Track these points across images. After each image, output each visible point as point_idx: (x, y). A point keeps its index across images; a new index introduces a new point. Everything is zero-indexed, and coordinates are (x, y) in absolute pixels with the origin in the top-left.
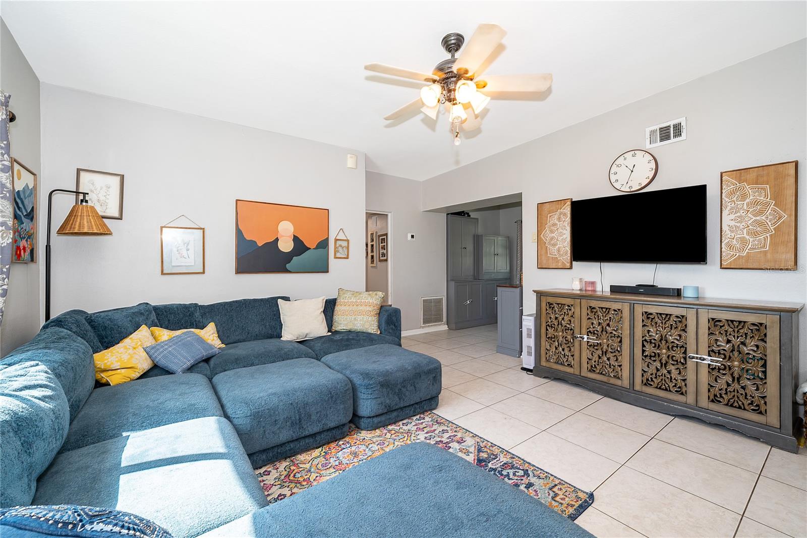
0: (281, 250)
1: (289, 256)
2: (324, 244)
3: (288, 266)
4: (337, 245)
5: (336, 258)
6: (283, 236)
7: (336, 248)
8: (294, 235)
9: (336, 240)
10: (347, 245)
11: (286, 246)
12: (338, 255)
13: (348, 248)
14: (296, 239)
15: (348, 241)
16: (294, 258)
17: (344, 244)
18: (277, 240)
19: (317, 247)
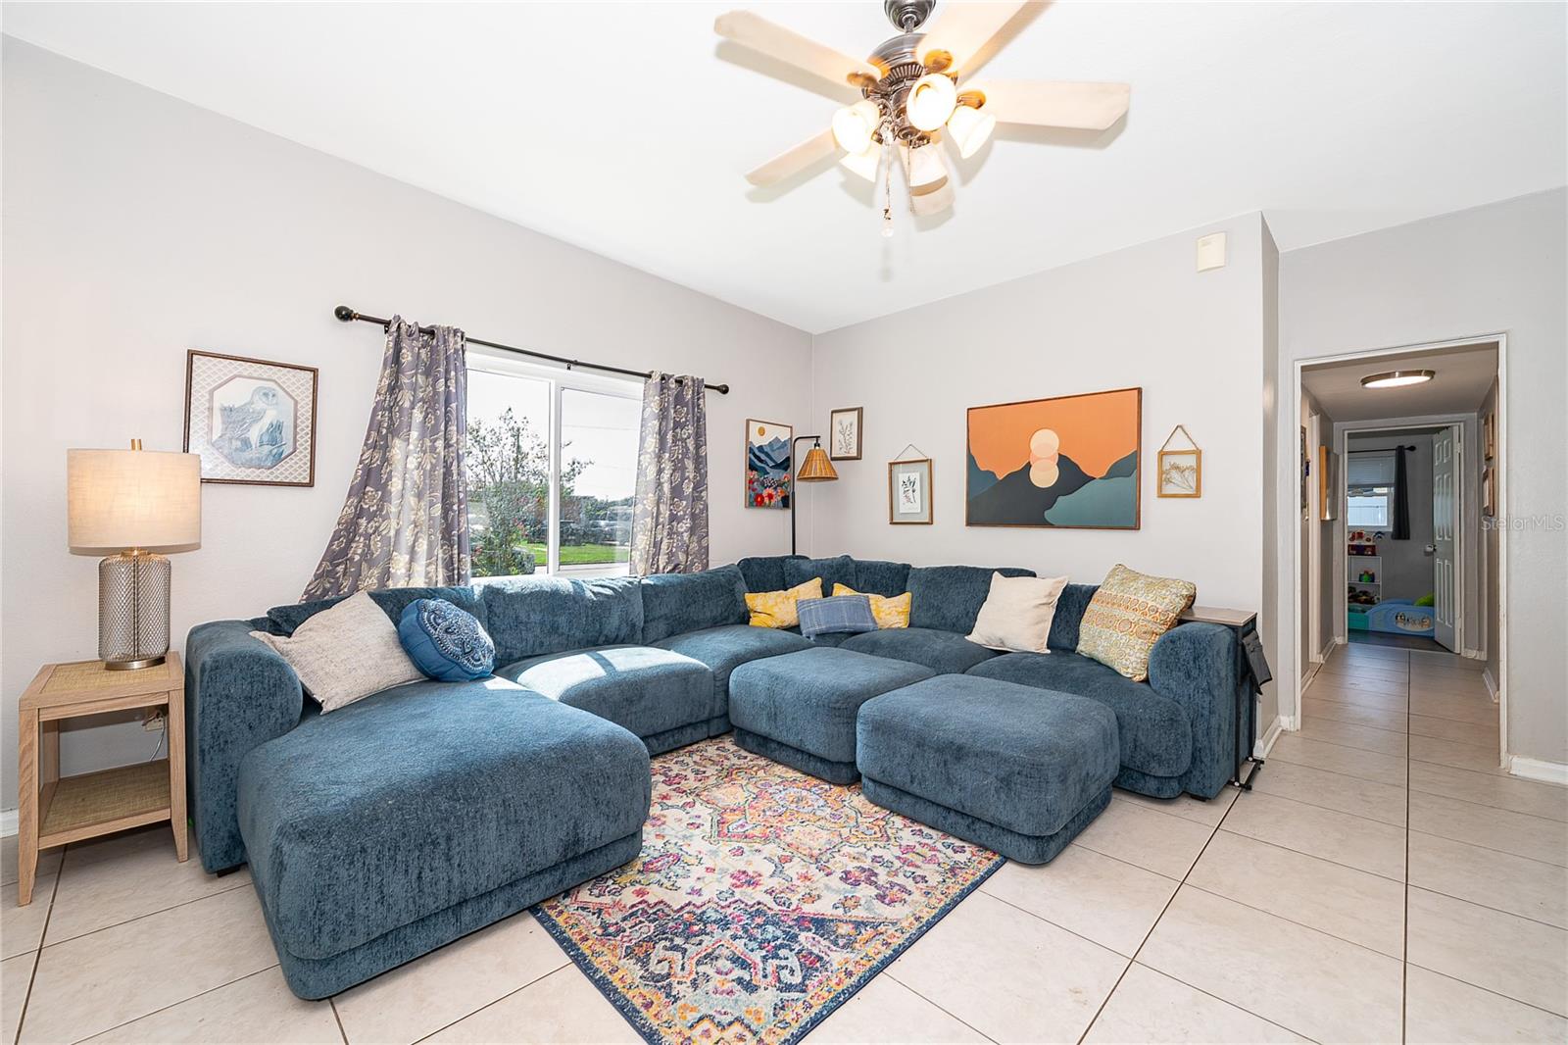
0: (1035, 484)
1: (1050, 496)
2: (1128, 467)
3: (1048, 515)
4: (1166, 466)
5: (1161, 495)
6: (1039, 459)
7: (1161, 473)
8: (1059, 454)
9: (1162, 454)
10: (1194, 464)
11: (1045, 476)
12: (1169, 489)
13: (1198, 470)
14: (1064, 462)
15: (1198, 453)
16: (1060, 499)
17: (1191, 461)
18: (1029, 466)
19: (1110, 475)
